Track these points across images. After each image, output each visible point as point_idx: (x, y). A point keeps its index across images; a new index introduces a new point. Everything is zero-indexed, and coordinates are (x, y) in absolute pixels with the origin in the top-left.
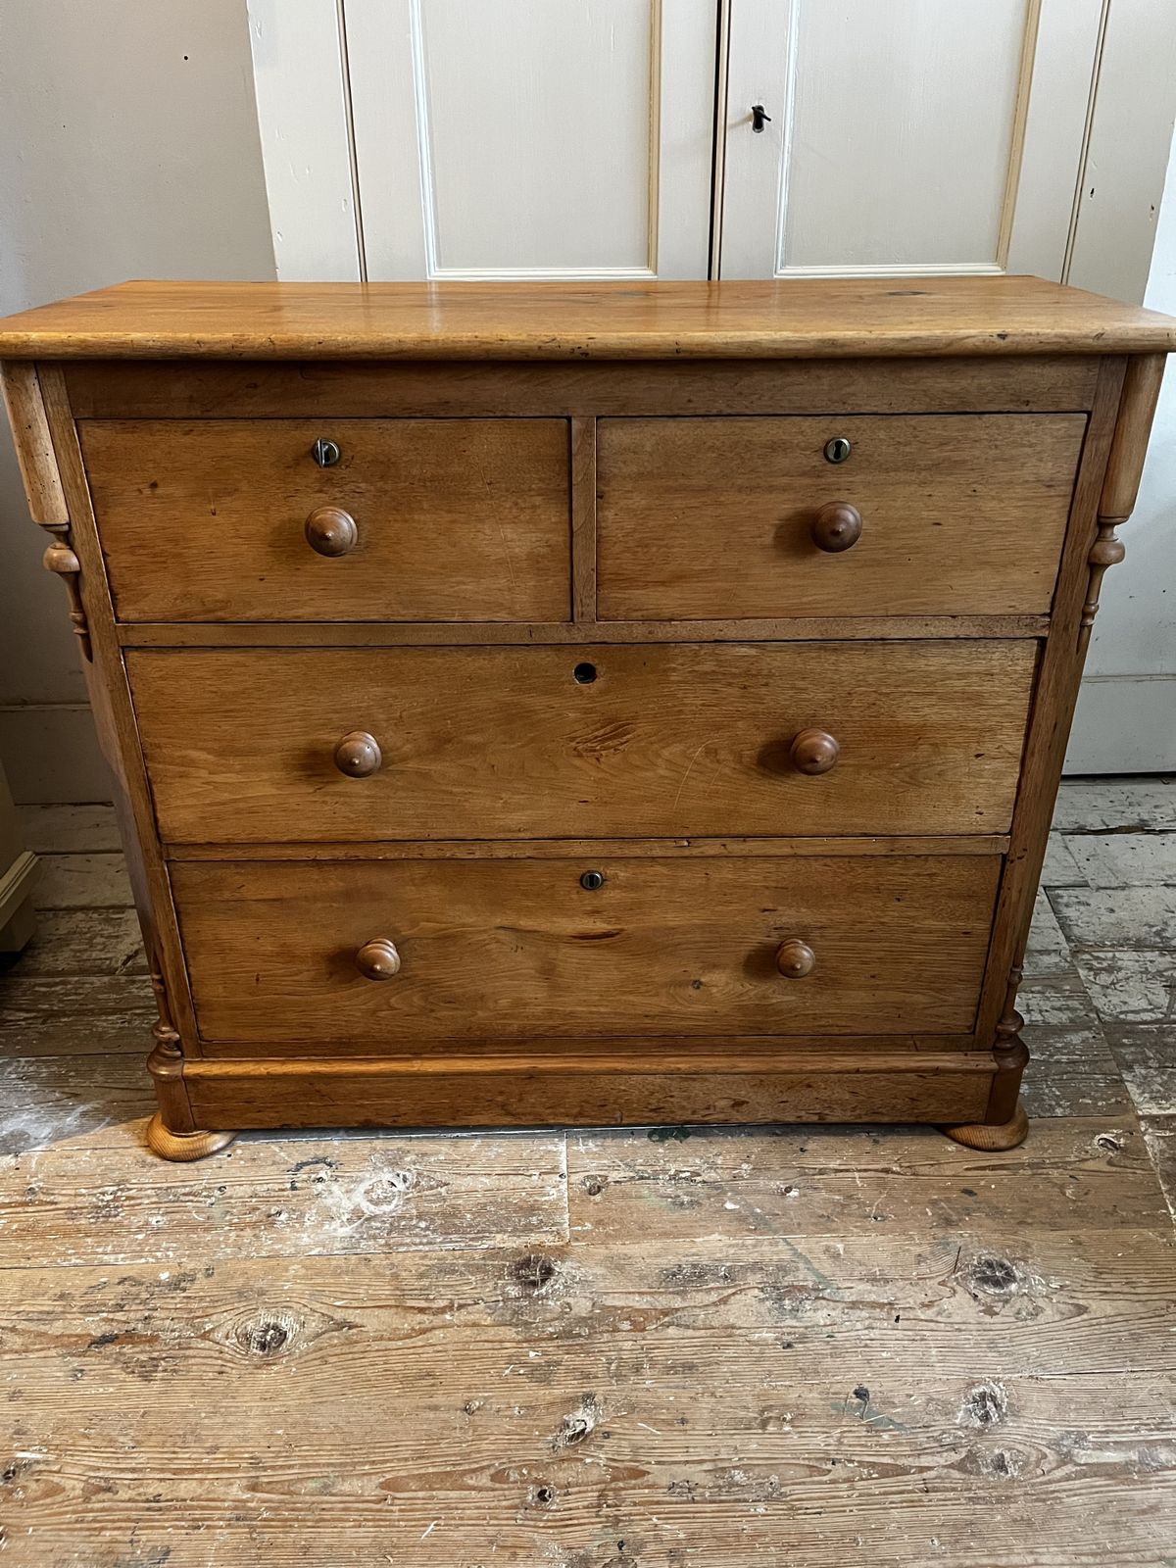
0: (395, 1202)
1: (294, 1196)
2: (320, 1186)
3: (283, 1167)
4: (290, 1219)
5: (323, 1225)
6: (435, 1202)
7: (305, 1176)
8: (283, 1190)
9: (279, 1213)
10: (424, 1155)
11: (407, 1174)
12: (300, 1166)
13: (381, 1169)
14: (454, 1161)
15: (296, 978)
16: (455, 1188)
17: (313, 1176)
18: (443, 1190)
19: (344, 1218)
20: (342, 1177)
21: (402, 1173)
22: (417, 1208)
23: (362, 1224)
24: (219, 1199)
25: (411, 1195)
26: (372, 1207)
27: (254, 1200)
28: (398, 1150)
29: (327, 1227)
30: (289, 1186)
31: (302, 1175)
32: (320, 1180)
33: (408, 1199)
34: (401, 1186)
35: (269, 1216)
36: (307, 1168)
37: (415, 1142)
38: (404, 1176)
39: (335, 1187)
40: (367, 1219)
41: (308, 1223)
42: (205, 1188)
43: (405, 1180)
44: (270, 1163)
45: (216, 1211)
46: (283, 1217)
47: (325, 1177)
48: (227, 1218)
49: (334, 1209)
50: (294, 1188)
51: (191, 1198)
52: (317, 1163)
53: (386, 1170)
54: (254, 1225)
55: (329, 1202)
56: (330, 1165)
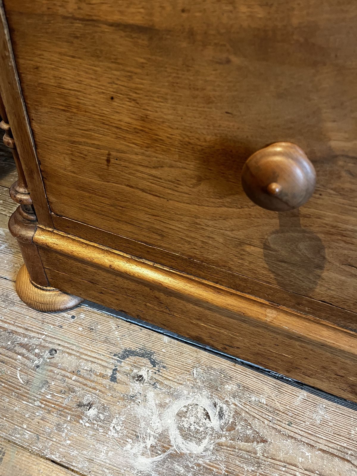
0: (205, 442)
1: (110, 388)
2: (137, 387)
3: (113, 349)
4: (97, 418)
5: (125, 443)
6: (247, 461)
7: (128, 368)
8: (103, 376)
9: (90, 405)
10: (246, 389)
11: (225, 407)
12: (127, 353)
13: (199, 388)
14: (275, 411)
15: (154, 172)
16: (272, 451)
17: (135, 371)
18: (259, 447)
19: (150, 442)
20: (162, 383)
21: (220, 404)
22: (227, 463)
23: (164, 461)
24: (45, 363)
25: (223, 439)
26: (180, 439)
27: (74, 378)
28: (222, 371)
29: (129, 446)
30: (110, 373)
31: (126, 366)
32: (140, 378)
33: (219, 444)
34: (215, 423)
35: (80, 405)
36: (132, 359)
37: (239, 367)
38: (221, 408)
39: (151, 394)
40: (171, 456)
41: (112, 433)
42: (40, 345)
43: (221, 415)
44: (102, 338)
45: (38, 377)
46: (92, 412)
47: (145, 377)
48: (43, 390)
49: (143, 424)
50: (113, 379)
51: (24, 351)
52: (143, 356)
53: (205, 392)
54: (62, 411)
55: (140, 411)
56: (154, 363)
